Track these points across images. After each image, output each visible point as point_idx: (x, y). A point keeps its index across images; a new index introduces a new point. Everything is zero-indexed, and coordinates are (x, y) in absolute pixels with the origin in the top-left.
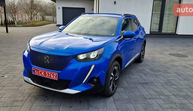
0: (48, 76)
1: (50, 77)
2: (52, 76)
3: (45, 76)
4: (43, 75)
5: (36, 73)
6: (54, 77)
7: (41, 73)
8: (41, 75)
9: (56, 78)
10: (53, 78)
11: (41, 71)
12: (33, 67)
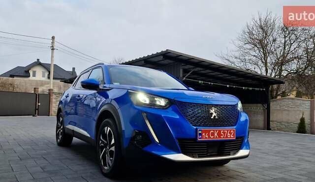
0: (224, 136)
1: (227, 137)
2: (228, 134)
3: (220, 137)
4: (216, 138)
5: (205, 137)
6: (232, 136)
7: (213, 134)
8: (214, 138)
9: (234, 136)
10: (230, 137)
11: (214, 131)
12: (199, 128)
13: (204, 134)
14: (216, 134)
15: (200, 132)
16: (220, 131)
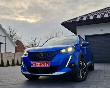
0: (43, 65)
2: (45, 64)
3: (41, 66)
8: (38, 66)
9: (49, 65)
10: (47, 66)
11: (38, 63)
12: (32, 62)
13: (34, 64)
14: (39, 64)
15: (32, 64)
16: (41, 63)
